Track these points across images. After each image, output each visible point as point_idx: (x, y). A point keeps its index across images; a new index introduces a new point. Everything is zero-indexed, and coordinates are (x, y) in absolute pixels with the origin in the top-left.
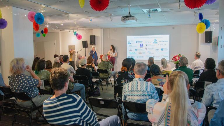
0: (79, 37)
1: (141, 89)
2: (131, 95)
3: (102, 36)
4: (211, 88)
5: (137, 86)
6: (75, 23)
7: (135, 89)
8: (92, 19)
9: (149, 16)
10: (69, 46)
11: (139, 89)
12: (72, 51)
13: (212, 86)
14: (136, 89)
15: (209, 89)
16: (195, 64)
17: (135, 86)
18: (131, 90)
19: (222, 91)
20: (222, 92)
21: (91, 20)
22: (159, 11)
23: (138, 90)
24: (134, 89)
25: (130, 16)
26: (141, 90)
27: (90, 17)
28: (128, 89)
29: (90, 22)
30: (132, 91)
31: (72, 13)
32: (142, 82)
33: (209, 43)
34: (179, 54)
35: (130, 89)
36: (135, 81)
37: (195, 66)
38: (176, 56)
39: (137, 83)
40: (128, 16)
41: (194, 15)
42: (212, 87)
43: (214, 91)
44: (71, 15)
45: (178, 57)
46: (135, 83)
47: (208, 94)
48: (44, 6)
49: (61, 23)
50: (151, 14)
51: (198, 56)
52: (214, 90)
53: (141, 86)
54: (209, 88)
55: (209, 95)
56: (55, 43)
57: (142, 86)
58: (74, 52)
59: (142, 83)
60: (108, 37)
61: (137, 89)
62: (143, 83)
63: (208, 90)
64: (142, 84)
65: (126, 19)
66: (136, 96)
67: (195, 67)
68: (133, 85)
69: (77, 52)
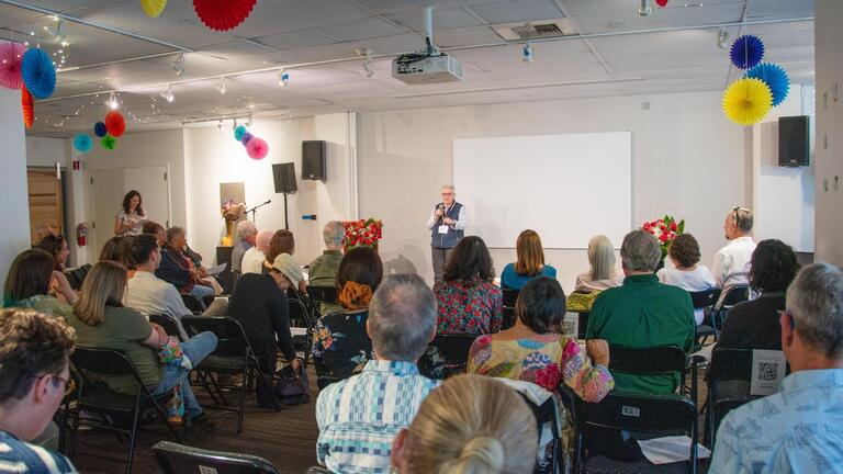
0: (257, 150)
1: (396, 416)
2: (347, 445)
3: (354, 145)
4: (750, 430)
5: (381, 401)
6: (223, 91)
7: (369, 417)
8: (288, 72)
9: (527, 53)
10: (222, 186)
11: (388, 419)
12: (232, 208)
13: (752, 417)
14: (374, 417)
15: (737, 432)
16: (729, 261)
17: (367, 402)
18: (347, 420)
19: (808, 444)
20: (806, 452)
21: (286, 77)
22: (565, 33)
23: (385, 421)
24: (361, 417)
25: (428, 56)
26: (396, 426)
27: (280, 62)
28: (336, 418)
29: (281, 84)
30: (351, 428)
31: (195, 50)
32: (406, 381)
33: (793, 166)
34: (667, 217)
35: (344, 418)
36: (373, 378)
37: (727, 268)
38: (653, 225)
39: (383, 386)
40: (419, 56)
41: (720, 46)
42: (753, 423)
43: (766, 448)
44: (192, 57)
45: (662, 228)
46: (369, 387)
47: (733, 461)
48: (56, 18)
49: (166, 93)
50: (532, 46)
51: (743, 225)
52: (763, 440)
53: (398, 401)
54: (734, 427)
55: (741, 464)
56: (166, 175)
57: (402, 403)
58: (240, 209)
59: (405, 388)
60: (379, 149)
61: (379, 416)
62: (411, 388)
63: (732, 439)
64: (404, 394)
65: (411, 66)
66: (371, 451)
67: (730, 272)
68: (358, 396)
69: (254, 210)
